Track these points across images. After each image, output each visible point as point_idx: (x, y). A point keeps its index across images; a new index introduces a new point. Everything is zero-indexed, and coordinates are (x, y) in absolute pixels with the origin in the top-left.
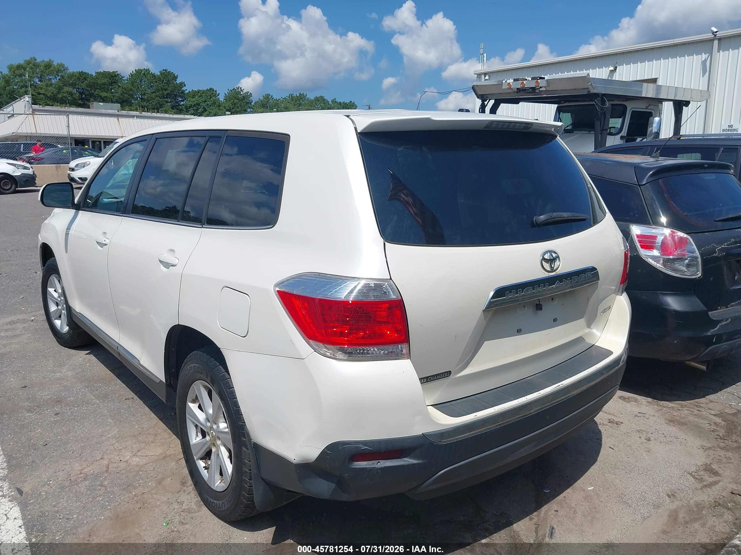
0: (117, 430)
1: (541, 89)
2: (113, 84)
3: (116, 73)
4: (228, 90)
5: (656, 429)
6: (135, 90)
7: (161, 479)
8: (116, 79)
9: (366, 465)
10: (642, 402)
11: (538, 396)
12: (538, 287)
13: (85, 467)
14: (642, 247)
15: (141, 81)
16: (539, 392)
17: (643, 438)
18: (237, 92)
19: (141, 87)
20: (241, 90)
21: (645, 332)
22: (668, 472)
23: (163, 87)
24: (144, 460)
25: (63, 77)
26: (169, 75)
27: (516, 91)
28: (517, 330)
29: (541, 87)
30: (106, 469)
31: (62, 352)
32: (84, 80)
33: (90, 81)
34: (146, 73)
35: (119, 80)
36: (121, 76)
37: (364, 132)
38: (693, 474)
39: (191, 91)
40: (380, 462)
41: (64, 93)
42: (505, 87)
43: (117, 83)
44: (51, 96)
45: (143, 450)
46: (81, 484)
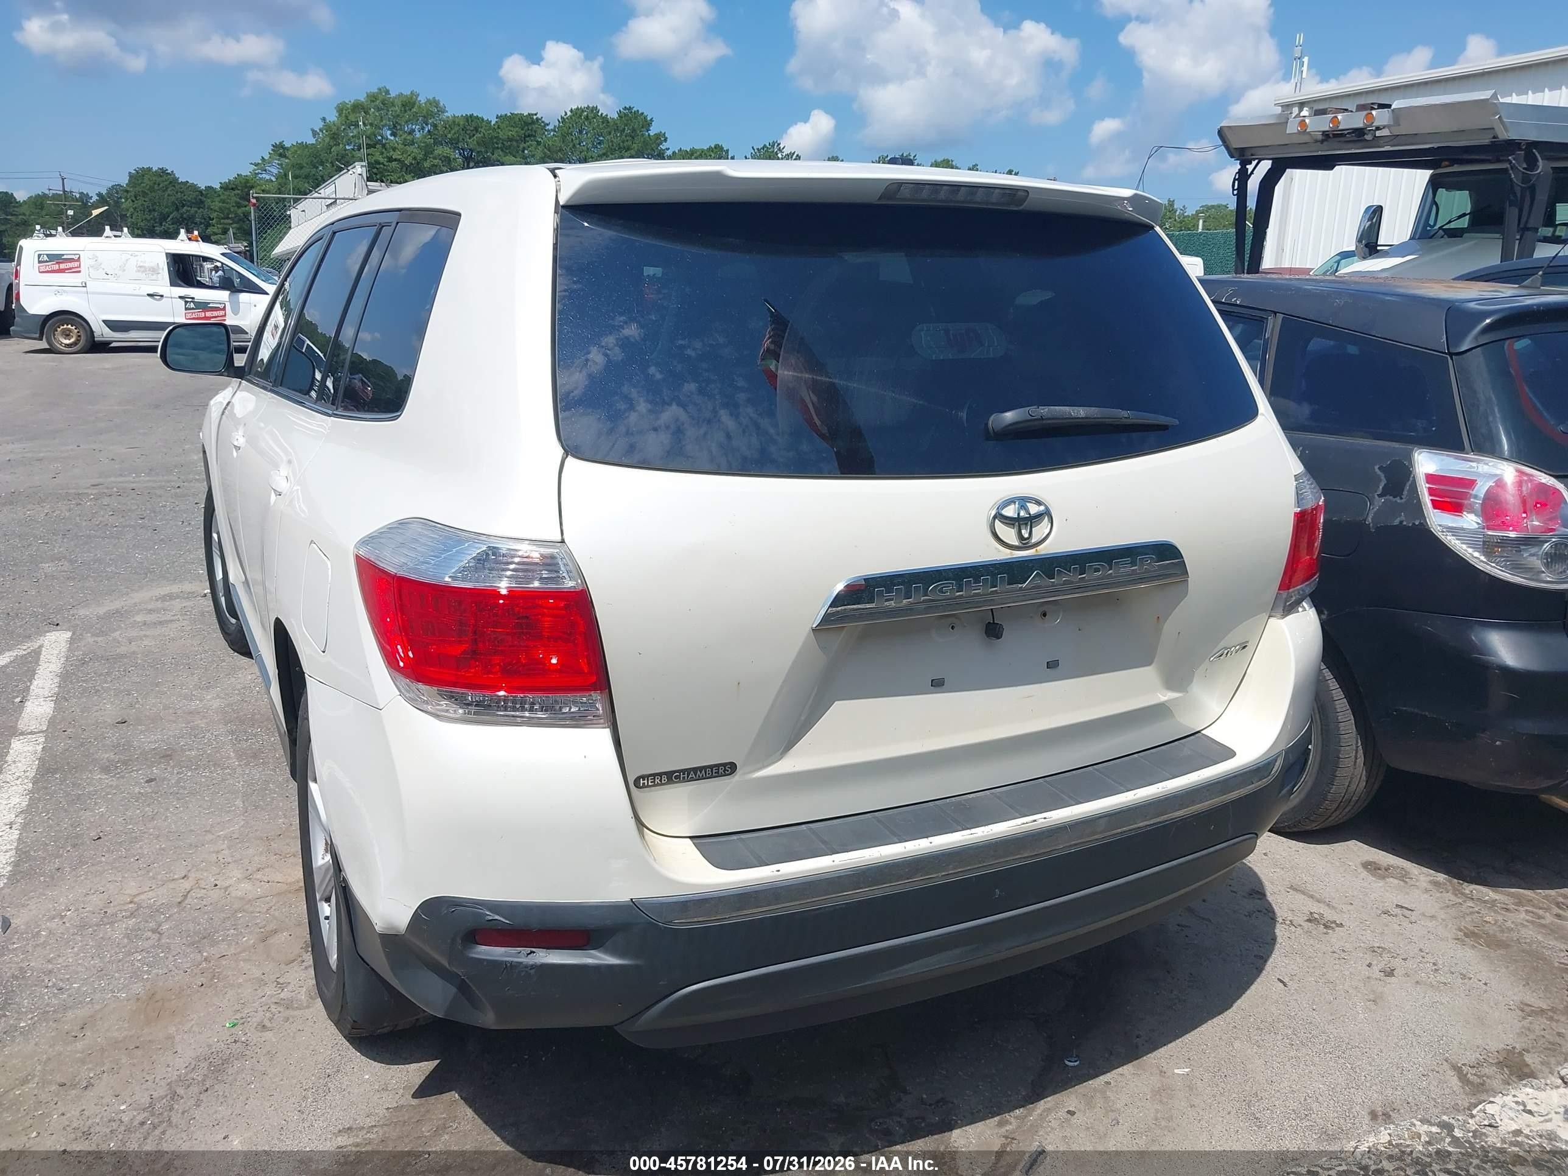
0: (243, 823)
1: (1378, 133)
2: (527, 139)
3: (535, 117)
4: (753, 148)
5: (1421, 950)
6: (568, 150)
7: (272, 931)
8: (534, 129)
9: (502, 955)
10: (1417, 880)
11: (963, 841)
12: (975, 583)
13: (146, 890)
14: (1436, 505)
15: (581, 132)
16: (973, 831)
17: (1375, 969)
18: (771, 152)
19: (579, 144)
20: (779, 149)
21: (1427, 714)
22: (1400, 1058)
23: (621, 144)
24: (259, 890)
25: (435, 126)
26: (636, 118)
27: (1320, 137)
28: (932, 680)
29: (1378, 128)
30: (179, 900)
31: (224, 661)
32: (474, 132)
33: (484, 134)
34: (591, 115)
35: (539, 131)
36: (543, 122)
37: (573, 203)
38: (1465, 1069)
39: (677, 151)
40: (534, 952)
41: (435, 158)
42: (1292, 128)
43: (535, 136)
44: (412, 164)
45: (267, 870)
46: (120, 922)
